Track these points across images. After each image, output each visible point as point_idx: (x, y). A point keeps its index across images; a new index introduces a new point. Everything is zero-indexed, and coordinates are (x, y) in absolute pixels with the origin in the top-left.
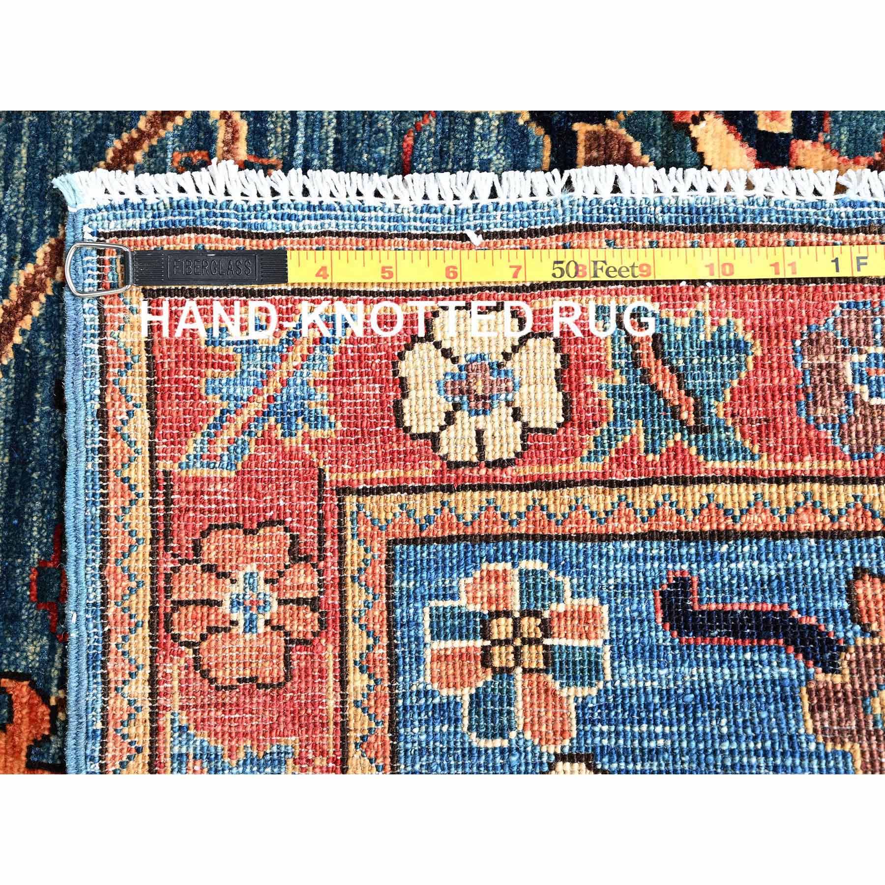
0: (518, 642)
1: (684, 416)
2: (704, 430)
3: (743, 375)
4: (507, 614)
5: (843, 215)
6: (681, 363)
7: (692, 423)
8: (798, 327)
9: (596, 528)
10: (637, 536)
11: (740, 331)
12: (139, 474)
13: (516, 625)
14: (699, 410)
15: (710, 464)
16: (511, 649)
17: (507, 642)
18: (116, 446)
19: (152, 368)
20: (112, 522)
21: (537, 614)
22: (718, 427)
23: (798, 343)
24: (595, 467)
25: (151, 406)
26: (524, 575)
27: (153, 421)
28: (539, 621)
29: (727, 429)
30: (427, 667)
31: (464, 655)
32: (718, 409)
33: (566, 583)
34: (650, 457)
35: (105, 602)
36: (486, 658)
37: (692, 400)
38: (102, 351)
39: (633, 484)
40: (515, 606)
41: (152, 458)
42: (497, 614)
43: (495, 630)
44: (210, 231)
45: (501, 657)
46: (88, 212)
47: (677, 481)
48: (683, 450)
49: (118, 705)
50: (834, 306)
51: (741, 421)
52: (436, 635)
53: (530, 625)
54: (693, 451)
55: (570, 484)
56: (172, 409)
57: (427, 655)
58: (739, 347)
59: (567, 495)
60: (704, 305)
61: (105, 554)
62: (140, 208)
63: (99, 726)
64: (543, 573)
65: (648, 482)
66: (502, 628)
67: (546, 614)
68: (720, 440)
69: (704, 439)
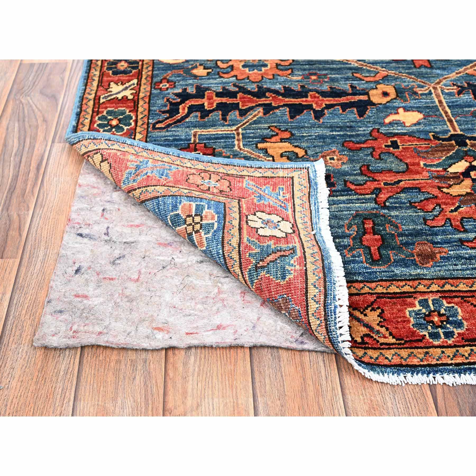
0: (193, 224)
1: (261, 263)
2: (256, 270)
3: (274, 279)
4: (201, 220)
5: (331, 306)
6: (278, 261)
7: (258, 265)
8: (290, 295)
9: (226, 242)
10: (223, 254)
11: (289, 277)
12: (245, 173)
13: (197, 223)
14: (263, 267)
15: (246, 273)
16: (191, 222)
17: (193, 221)
18: (253, 170)
19: (273, 177)
20: (233, 167)
21: (201, 228)
22: (257, 274)
23: (285, 296)
24: (245, 240)
25: (262, 177)
26: (213, 224)
27: (259, 177)
28: (199, 229)
29: (257, 277)
30: (188, 203)
31: (190, 210)
32: (263, 273)
33: (210, 235)
34: (248, 254)
35: (212, 163)
36: (189, 216)
37: (266, 264)
38: (277, 168)
39: (239, 250)
40: (204, 222)
41: (249, 176)
42: (201, 217)
43: (197, 217)
44: (310, 189)
45: (189, 220)
46: (314, 166)
47: (240, 263)
48: (250, 264)
49: (186, 161)
50: (298, 306)
51: (260, 281)
52: (197, 205)
53: (197, 227)
54: (250, 267)
55: (240, 234)
56: (262, 180)
57: (191, 203)
58: (283, 277)
59: (237, 234)
60: (298, 267)
61: (224, 165)
62: (315, 176)
63: (181, 156)
64: (213, 228)
65: (240, 254)
66: (197, 219)
67: (201, 231)
68: (253, 275)
69: (254, 270)
